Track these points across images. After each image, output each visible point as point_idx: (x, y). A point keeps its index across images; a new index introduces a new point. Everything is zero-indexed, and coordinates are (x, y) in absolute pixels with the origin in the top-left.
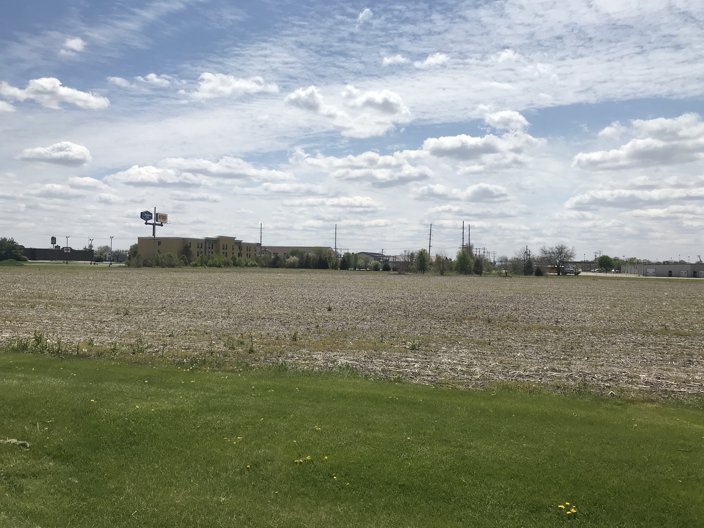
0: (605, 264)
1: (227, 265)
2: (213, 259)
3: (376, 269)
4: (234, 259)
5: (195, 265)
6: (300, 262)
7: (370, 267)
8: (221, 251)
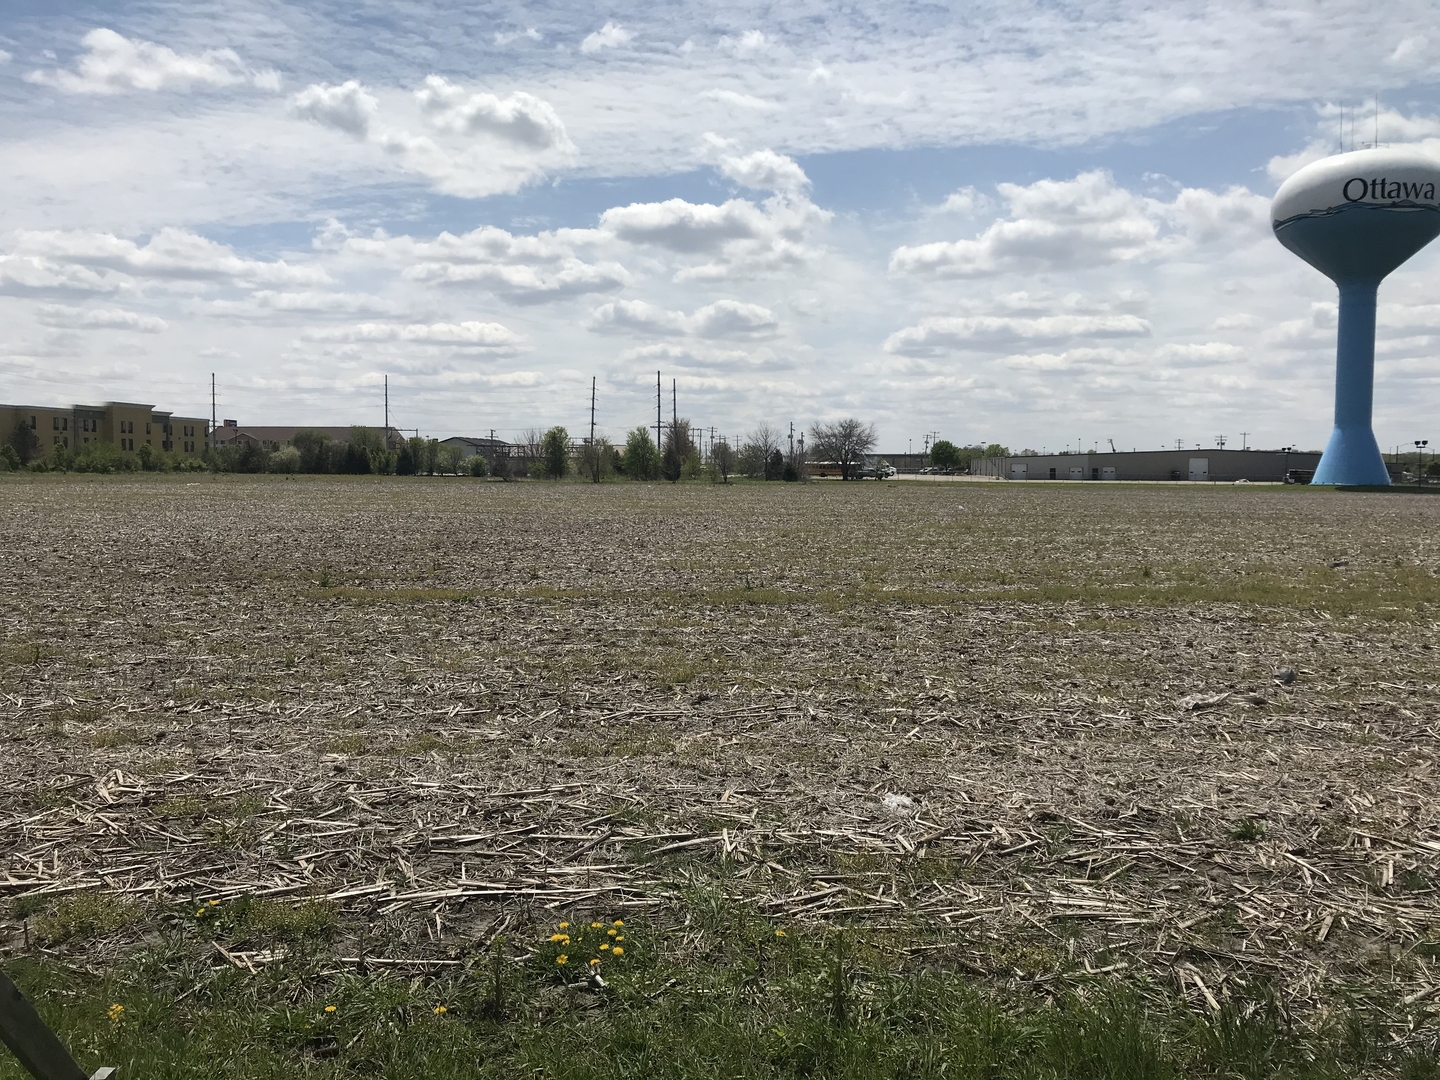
0: (945, 457)
1: (123, 467)
2: (88, 454)
3: (477, 472)
4: (144, 453)
5: (39, 469)
6: (302, 458)
7: (464, 469)
8: (118, 436)
